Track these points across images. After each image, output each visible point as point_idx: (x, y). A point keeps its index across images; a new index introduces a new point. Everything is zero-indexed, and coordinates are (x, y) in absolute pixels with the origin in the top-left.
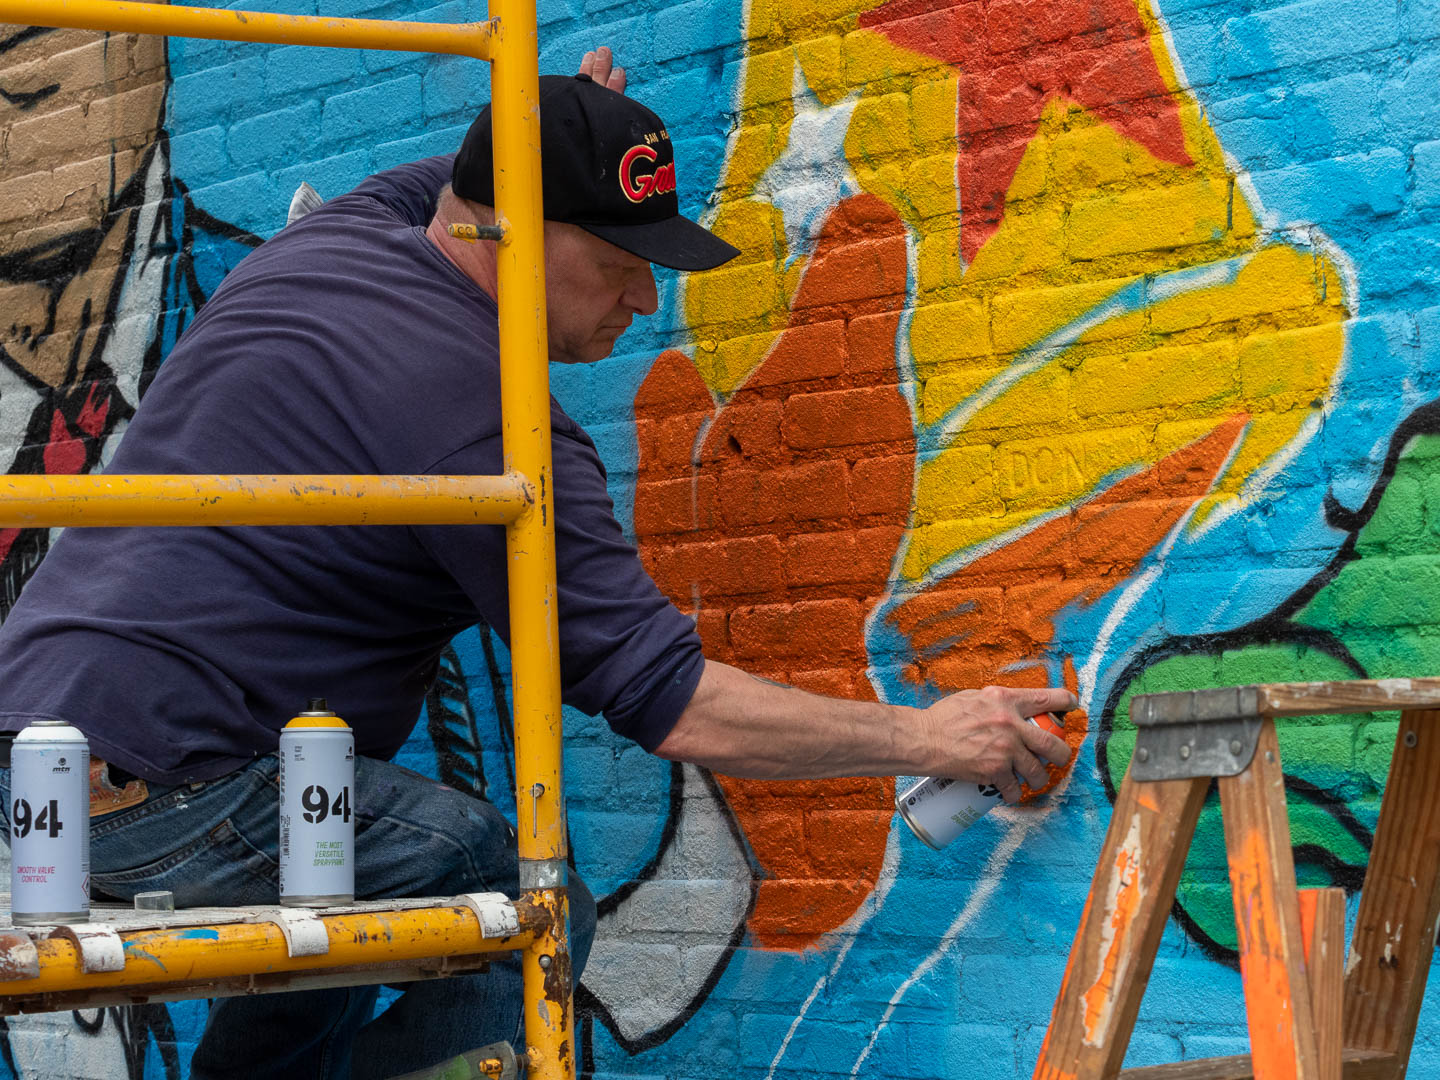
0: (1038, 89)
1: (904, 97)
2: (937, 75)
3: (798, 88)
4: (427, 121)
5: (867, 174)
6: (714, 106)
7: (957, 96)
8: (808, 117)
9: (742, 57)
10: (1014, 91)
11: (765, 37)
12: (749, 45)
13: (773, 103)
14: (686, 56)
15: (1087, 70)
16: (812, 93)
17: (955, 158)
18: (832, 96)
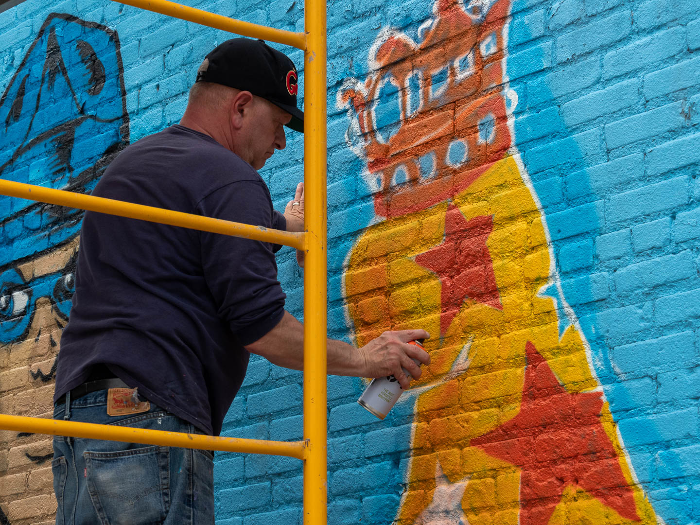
0: (562, 480)
1: (492, 481)
2: (509, 471)
3: (438, 474)
4: (246, 480)
5: (473, 517)
6: (395, 480)
7: (520, 482)
8: (443, 488)
9: (409, 457)
10: (549, 480)
11: (422, 448)
12: (413, 451)
13: (425, 480)
14: (381, 455)
15: (587, 472)
16: (445, 476)
17: (518, 511)
18: (456, 478)
